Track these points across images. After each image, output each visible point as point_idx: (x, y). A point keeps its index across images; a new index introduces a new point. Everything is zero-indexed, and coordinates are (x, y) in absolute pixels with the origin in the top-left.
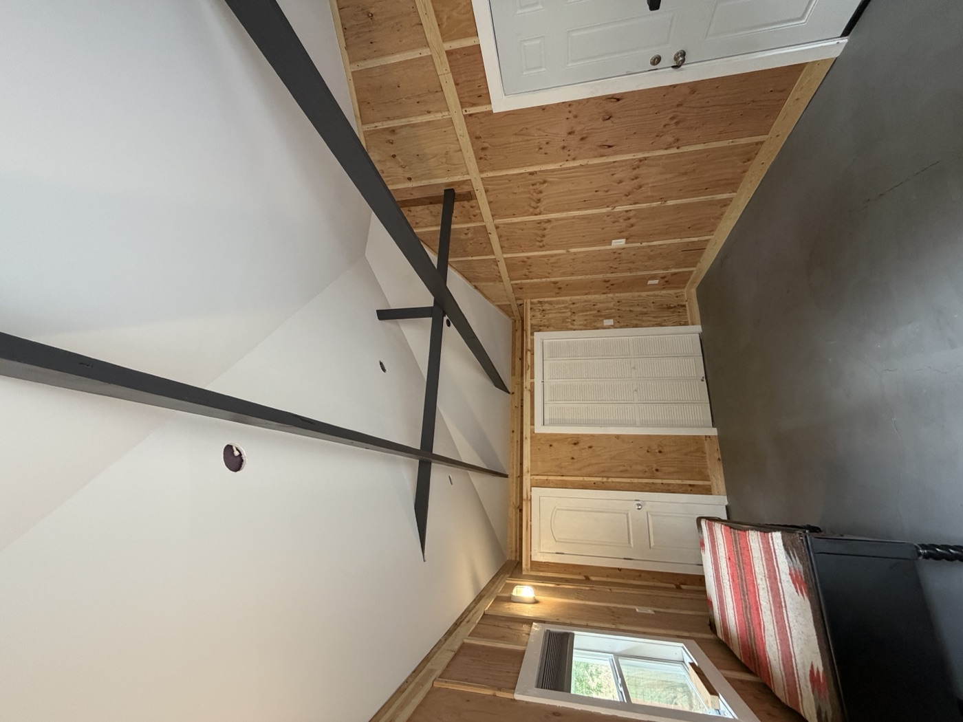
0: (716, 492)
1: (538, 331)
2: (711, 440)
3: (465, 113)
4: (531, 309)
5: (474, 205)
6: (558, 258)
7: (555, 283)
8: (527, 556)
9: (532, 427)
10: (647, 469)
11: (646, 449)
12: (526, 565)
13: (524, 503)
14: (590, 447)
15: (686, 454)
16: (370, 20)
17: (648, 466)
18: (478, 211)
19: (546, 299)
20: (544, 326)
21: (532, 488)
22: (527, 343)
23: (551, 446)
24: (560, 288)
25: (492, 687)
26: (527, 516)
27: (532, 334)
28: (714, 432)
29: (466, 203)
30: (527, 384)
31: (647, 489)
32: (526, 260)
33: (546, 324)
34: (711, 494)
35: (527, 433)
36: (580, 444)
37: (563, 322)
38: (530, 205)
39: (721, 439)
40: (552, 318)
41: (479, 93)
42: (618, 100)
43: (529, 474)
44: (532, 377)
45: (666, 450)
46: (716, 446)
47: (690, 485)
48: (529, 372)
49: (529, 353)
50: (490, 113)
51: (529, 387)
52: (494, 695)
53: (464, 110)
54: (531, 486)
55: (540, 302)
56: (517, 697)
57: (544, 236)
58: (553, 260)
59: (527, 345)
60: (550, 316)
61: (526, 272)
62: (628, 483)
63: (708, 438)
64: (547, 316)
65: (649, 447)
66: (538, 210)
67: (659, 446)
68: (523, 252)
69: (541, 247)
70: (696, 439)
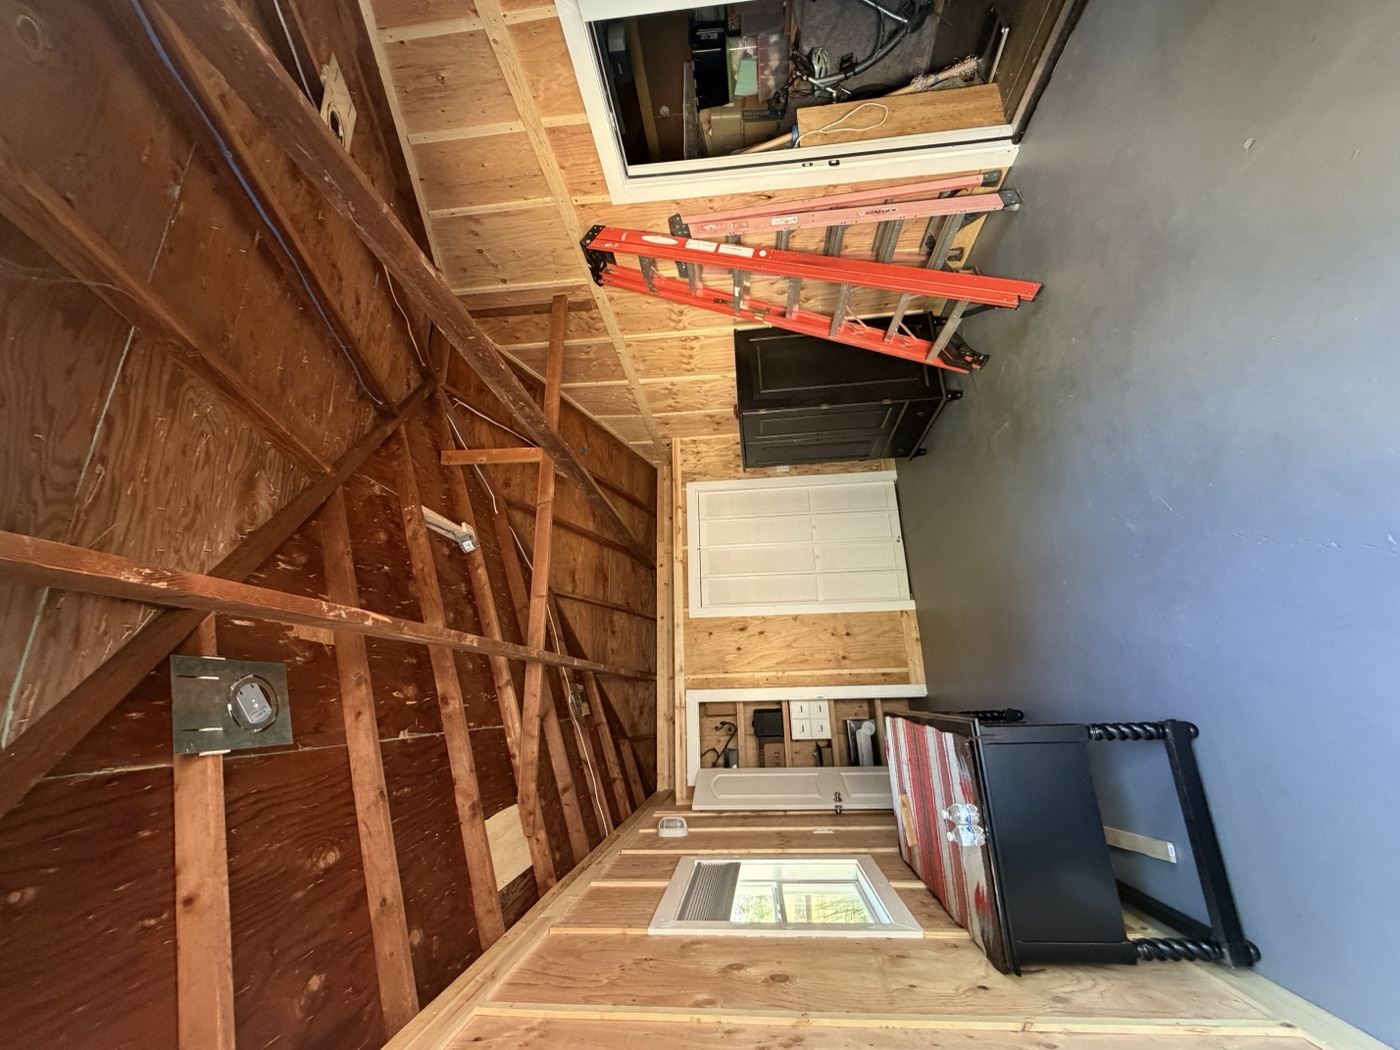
0: (914, 681)
1: (692, 481)
2: (908, 616)
3: (575, 203)
4: (682, 450)
5: (596, 315)
6: (712, 384)
7: (711, 416)
8: (682, 781)
9: (686, 610)
10: (832, 657)
11: (831, 631)
12: (681, 793)
13: (677, 711)
14: (761, 633)
15: (879, 636)
16: (440, 84)
17: (833, 654)
18: (601, 325)
19: (702, 438)
20: (700, 473)
21: (688, 691)
22: (677, 497)
23: (711, 634)
24: (718, 423)
25: (621, 926)
26: (681, 728)
27: (684, 485)
28: (911, 606)
29: (584, 314)
30: (678, 553)
31: (832, 682)
32: (670, 387)
33: (703, 470)
34: (909, 683)
35: (679, 618)
36: (749, 629)
37: (724, 469)
38: (670, 319)
39: (920, 614)
40: (709, 464)
41: (593, 179)
42: (769, 197)
43: (683, 674)
44: (685, 543)
45: (855, 631)
46: (914, 623)
47: (884, 674)
48: (680, 536)
49: (680, 511)
50: (608, 205)
51: (680, 557)
52: (624, 934)
53: (573, 199)
54: (686, 689)
55: (694, 442)
56: (651, 931)
57: (691, 357)
58: (706, 387)
59: (677, 501)
60: (708, 460)
61: (671, 402)
62: (809, 676)
63: (905, 614)
64: (702, 461)
65: (834, 629)
66: (681, 325)
67: (847, 626)
68: (665, 376)
69: (688, 371)
70: (890, 615)
